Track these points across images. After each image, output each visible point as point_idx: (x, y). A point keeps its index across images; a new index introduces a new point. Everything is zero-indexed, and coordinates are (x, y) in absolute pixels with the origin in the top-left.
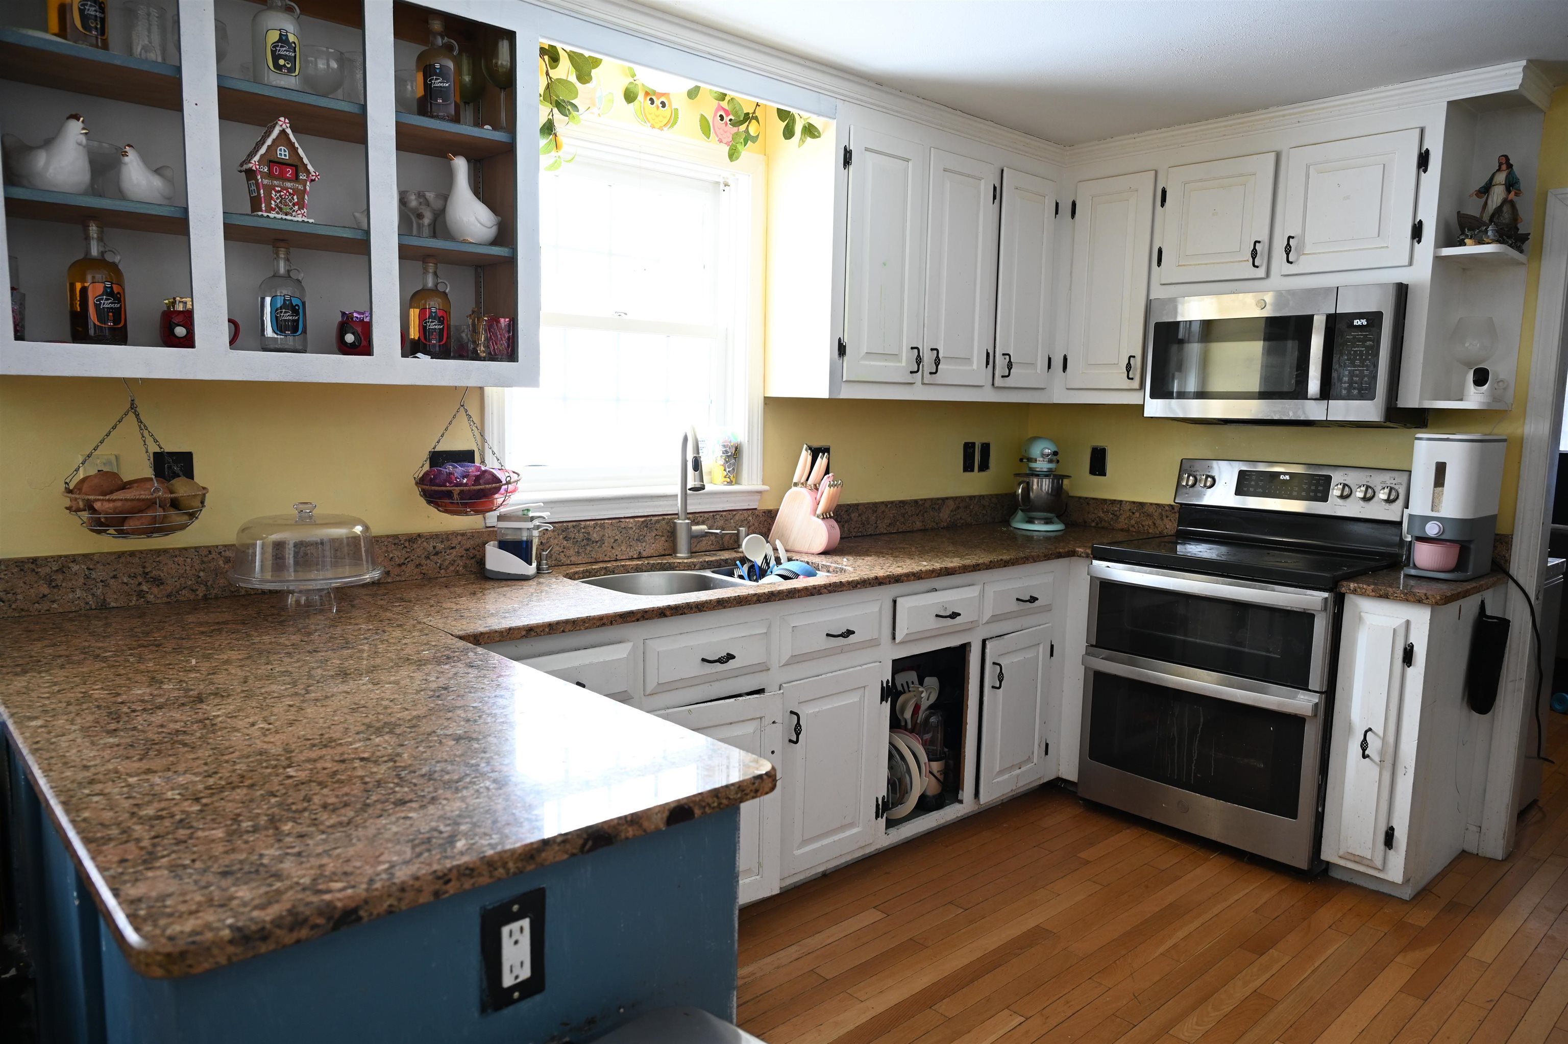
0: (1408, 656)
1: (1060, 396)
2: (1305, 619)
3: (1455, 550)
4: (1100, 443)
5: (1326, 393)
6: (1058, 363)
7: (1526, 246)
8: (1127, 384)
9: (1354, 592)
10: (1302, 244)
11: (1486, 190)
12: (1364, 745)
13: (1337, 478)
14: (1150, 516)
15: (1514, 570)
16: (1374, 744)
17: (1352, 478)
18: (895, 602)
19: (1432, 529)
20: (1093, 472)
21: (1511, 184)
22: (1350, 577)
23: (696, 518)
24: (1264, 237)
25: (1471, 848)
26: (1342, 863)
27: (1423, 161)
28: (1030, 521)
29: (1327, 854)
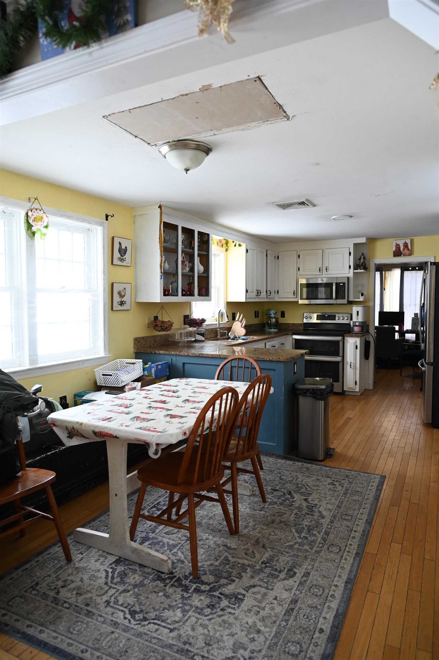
0: (357, 348)
1: (277, 300)
2: (338, 342)
3: (361, 327)
4: (283, 310)
5: (337, 298)
6: (276, 292)
7: (367, 270)
8: (293, 296)
9: (346, 336)
10: (329, 268)
11: (360, 259)
12: (351, 365)
13: (337, 315)
14: (297, 326)
15: (370, 332)
16: (352, 365)
17: (340, 315)
18: (265, 344)
19: (357, 324)
20: (282, 317)
21: (364, 258)
22: (346, 334)
23: (221, 328)
24: (321, 266)
25: (367, 388)
26: (348, 390)
27: (350, 254)
28: (271, 329)
29: (345, 389)
